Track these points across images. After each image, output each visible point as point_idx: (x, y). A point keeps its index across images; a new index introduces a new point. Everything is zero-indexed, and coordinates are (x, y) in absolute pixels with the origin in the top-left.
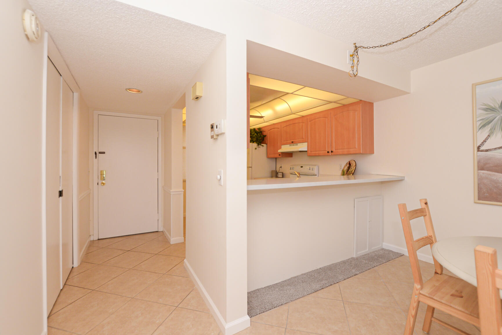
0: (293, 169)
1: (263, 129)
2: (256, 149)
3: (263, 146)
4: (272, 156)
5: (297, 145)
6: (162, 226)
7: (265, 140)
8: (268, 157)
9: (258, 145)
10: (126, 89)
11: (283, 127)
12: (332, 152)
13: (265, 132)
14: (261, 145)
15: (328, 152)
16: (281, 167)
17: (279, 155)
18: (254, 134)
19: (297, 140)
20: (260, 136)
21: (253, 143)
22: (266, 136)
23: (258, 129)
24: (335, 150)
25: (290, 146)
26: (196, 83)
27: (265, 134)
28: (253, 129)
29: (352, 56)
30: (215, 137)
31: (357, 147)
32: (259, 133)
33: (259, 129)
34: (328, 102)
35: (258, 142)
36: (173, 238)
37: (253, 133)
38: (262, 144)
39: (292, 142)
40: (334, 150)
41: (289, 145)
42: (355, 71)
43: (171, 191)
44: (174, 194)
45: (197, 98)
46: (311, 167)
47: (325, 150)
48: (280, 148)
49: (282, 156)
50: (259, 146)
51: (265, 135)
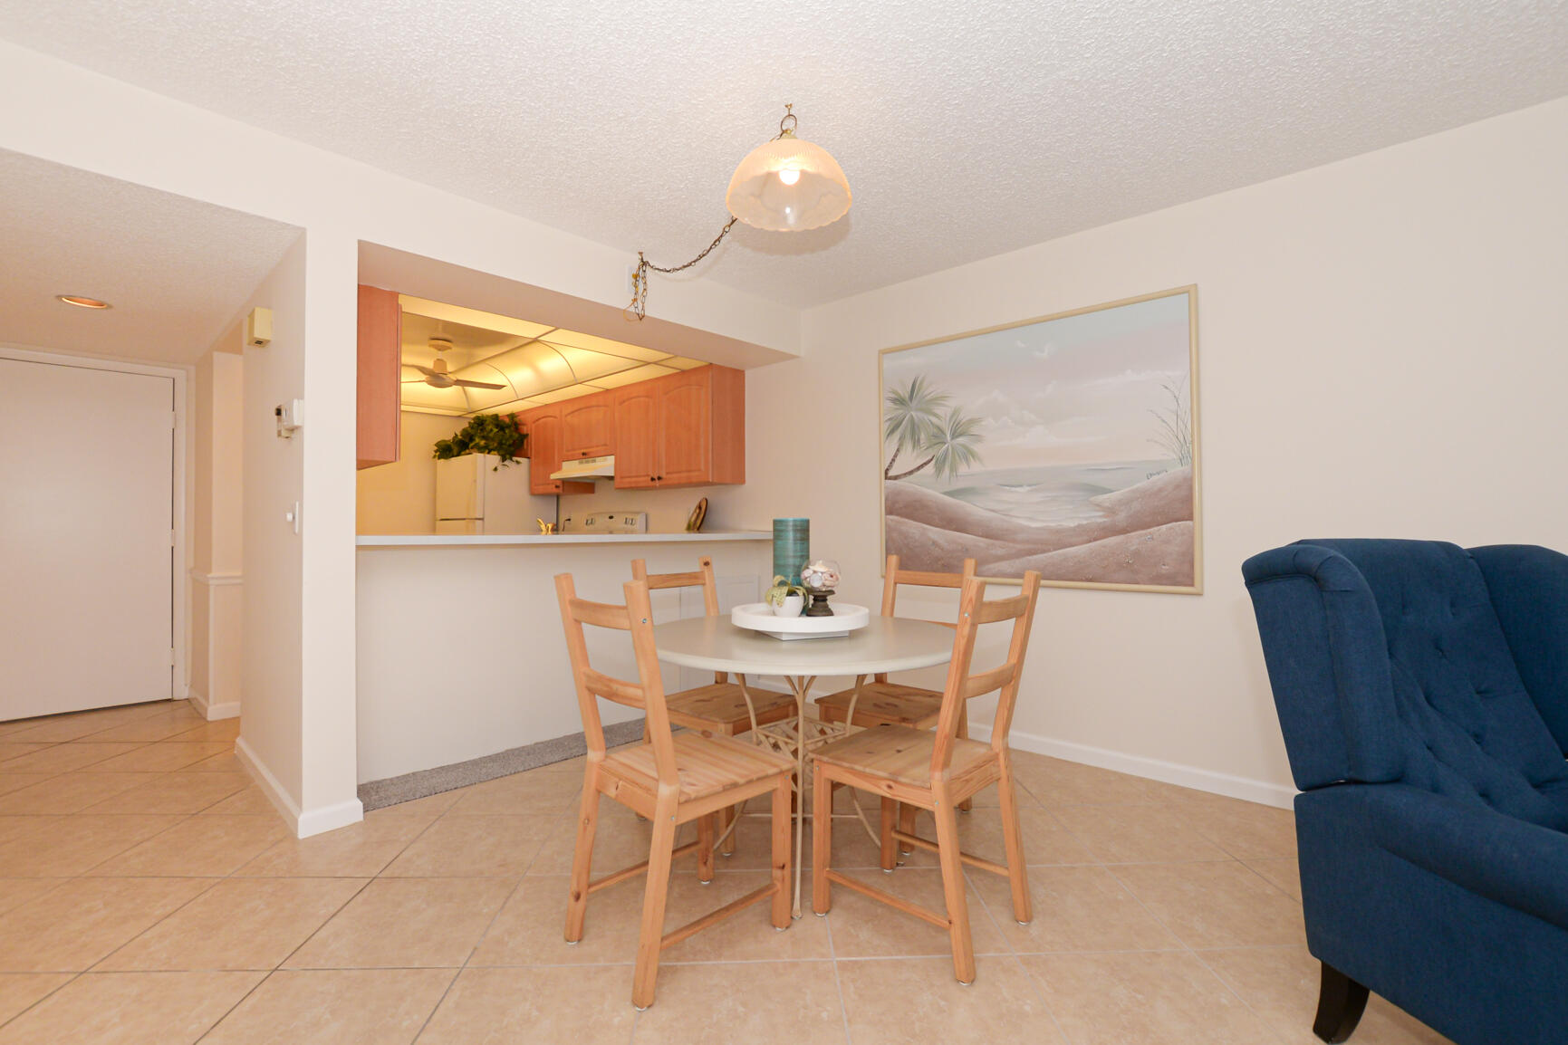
0: (592, 523)
1: (522, 417)
2: (496, 469)
3: (518, 462)
4: (541, 489)
5: (595, 461)
6: (186, 685)
7: (525, 447)
8: (533, 493)
9: (504, 459)
10: (59, 297)
11: (566, 416)
12: (659, 478)
13: (524, 425)
14: (511, 459)
15: (653, 479)
16: (569, 520)
17: (557, 487)
18: (491, 430)
19: (595, 449)
20: (511, 436)
21: (489, 453)
22: (527, 435)
23: (508, 416)
24: (667, 473)
25: (581, 463)
26: (254, 311)
27: (525, 430)
28: (493, 415)
29: (636, 277)
30: (284, 433)
31: (702, 468)
32: (508, 427)
33: (512, 416)
34: (642, 363)
35: (502, 452)
36: (215, 704)
37: (490, 427)
38: (515, 458)
39: (584, 454)
40: (663, 475)
41: (577, 461)
42: (640, 308)
43: (209, 576)
44: (218, 585)
45: (259, 342)
46: (629, 517)
47: (648, 475)
48: (560, 468)
49: (563, 490)
50: (506, 463)
51: (525, 432)
